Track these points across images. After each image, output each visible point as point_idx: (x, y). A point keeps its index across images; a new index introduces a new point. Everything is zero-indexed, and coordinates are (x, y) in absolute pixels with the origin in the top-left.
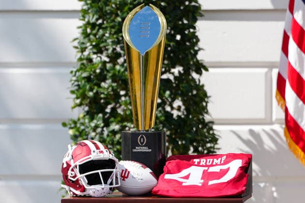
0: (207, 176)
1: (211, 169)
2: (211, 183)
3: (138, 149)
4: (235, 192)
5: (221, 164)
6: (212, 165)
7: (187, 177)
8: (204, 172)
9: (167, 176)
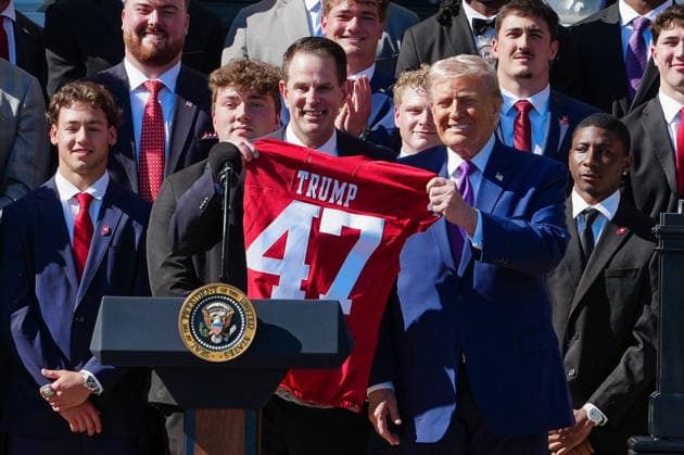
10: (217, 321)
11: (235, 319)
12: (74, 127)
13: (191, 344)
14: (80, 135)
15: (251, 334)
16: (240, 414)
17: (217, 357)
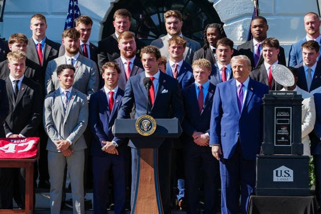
0: (17, 148)
1: (19, 145)
2: (19, 151)
4: (31, 156)
5: (24, 142)
6: (20, 143)
7: (7, 149)
8: (16, 146)
10: (146, 125)
11: (151, 124)
12: (109, 74)
13: (139, 131)
14: (110, 76)
15: (154, 128)
16: (152, 150)
17: (146, 134)
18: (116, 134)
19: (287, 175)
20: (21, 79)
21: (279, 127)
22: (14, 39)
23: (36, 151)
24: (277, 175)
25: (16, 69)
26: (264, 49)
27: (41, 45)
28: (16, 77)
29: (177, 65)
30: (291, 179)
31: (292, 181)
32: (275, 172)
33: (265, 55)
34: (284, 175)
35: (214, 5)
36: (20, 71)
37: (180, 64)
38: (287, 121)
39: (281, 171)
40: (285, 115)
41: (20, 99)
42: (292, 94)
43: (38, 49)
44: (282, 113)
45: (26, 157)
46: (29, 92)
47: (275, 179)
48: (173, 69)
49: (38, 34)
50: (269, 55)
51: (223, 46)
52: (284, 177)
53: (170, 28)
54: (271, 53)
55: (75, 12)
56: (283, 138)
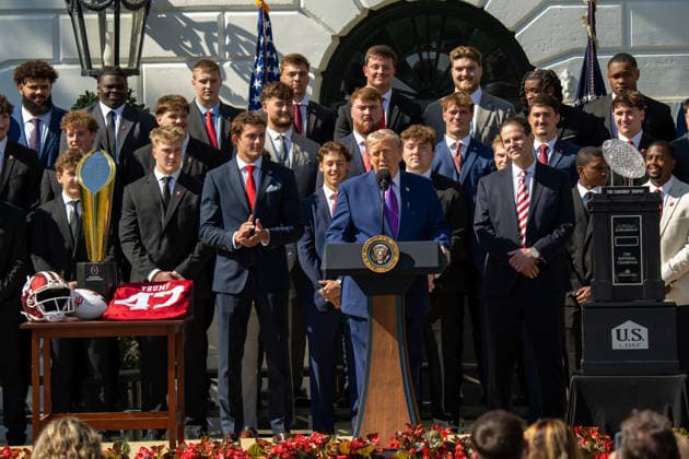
0: (153, 301)
1: (157, 295)
2: (156, 307)
3: (91, 279)
4: (172, 315)
7: (135, 302)
8: (151, 297)
9: (117, 302)
10: (380, 253)
11: (389, 252)
12: (331, 164)
13: (368, 265)
14: (334, 167)
15: (396, 259)
16: (393, 298)
17: (381, 270)
18: (327, 271)
19: (636, 338)
20: (175, 176)
21: (619, 252)
22: (166, 105)
23: (186, 304)
24: (619, 338)
25: (167, 159)
26: (616, 110)
27: (212, 115)
28: (166, 172)
29: (461, 145)
30: (644, 345)
31: (646, 347)
32: (614, 331)
33: (620, 122)
34: (630, 336)
35: (516, 36)
36: (174, 162)
37: (465, 142)
38: (634, 241)
39: (626, 330)
40: (630, 229)
41: (174, 210)
42: (641, 191)
43: (208, 123)
44: (624, 226)
45: (166, 316)
46: (189, 199)
47: (616, 345)
48: (454, 152)
49: (207, 98)
50: (627, 122)
51: (540, 106)
52: (632, 342)
53: (460, 78)
54: (630, 117)
55: (268, 54)
56: (628, 271)
